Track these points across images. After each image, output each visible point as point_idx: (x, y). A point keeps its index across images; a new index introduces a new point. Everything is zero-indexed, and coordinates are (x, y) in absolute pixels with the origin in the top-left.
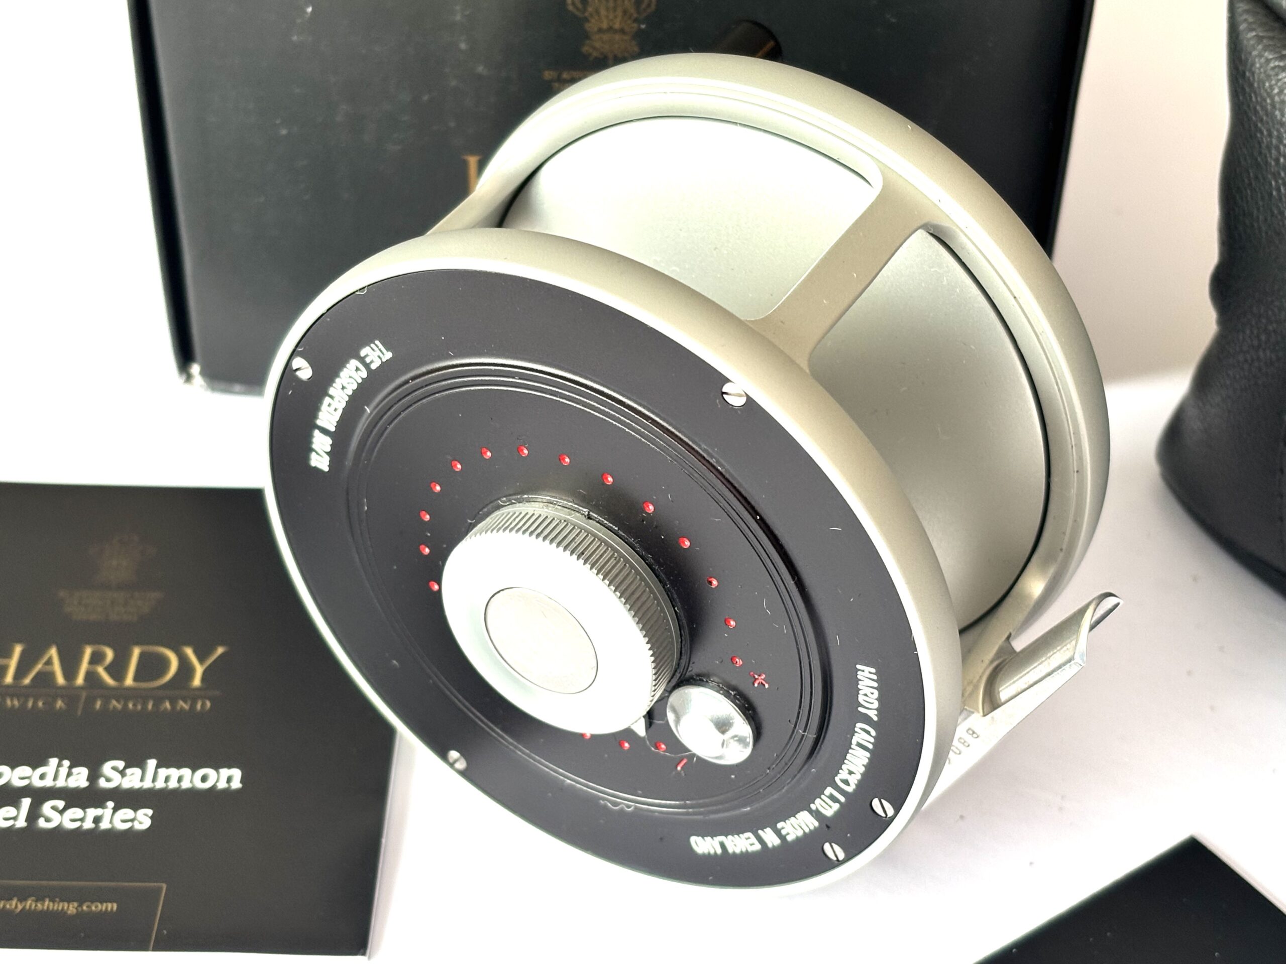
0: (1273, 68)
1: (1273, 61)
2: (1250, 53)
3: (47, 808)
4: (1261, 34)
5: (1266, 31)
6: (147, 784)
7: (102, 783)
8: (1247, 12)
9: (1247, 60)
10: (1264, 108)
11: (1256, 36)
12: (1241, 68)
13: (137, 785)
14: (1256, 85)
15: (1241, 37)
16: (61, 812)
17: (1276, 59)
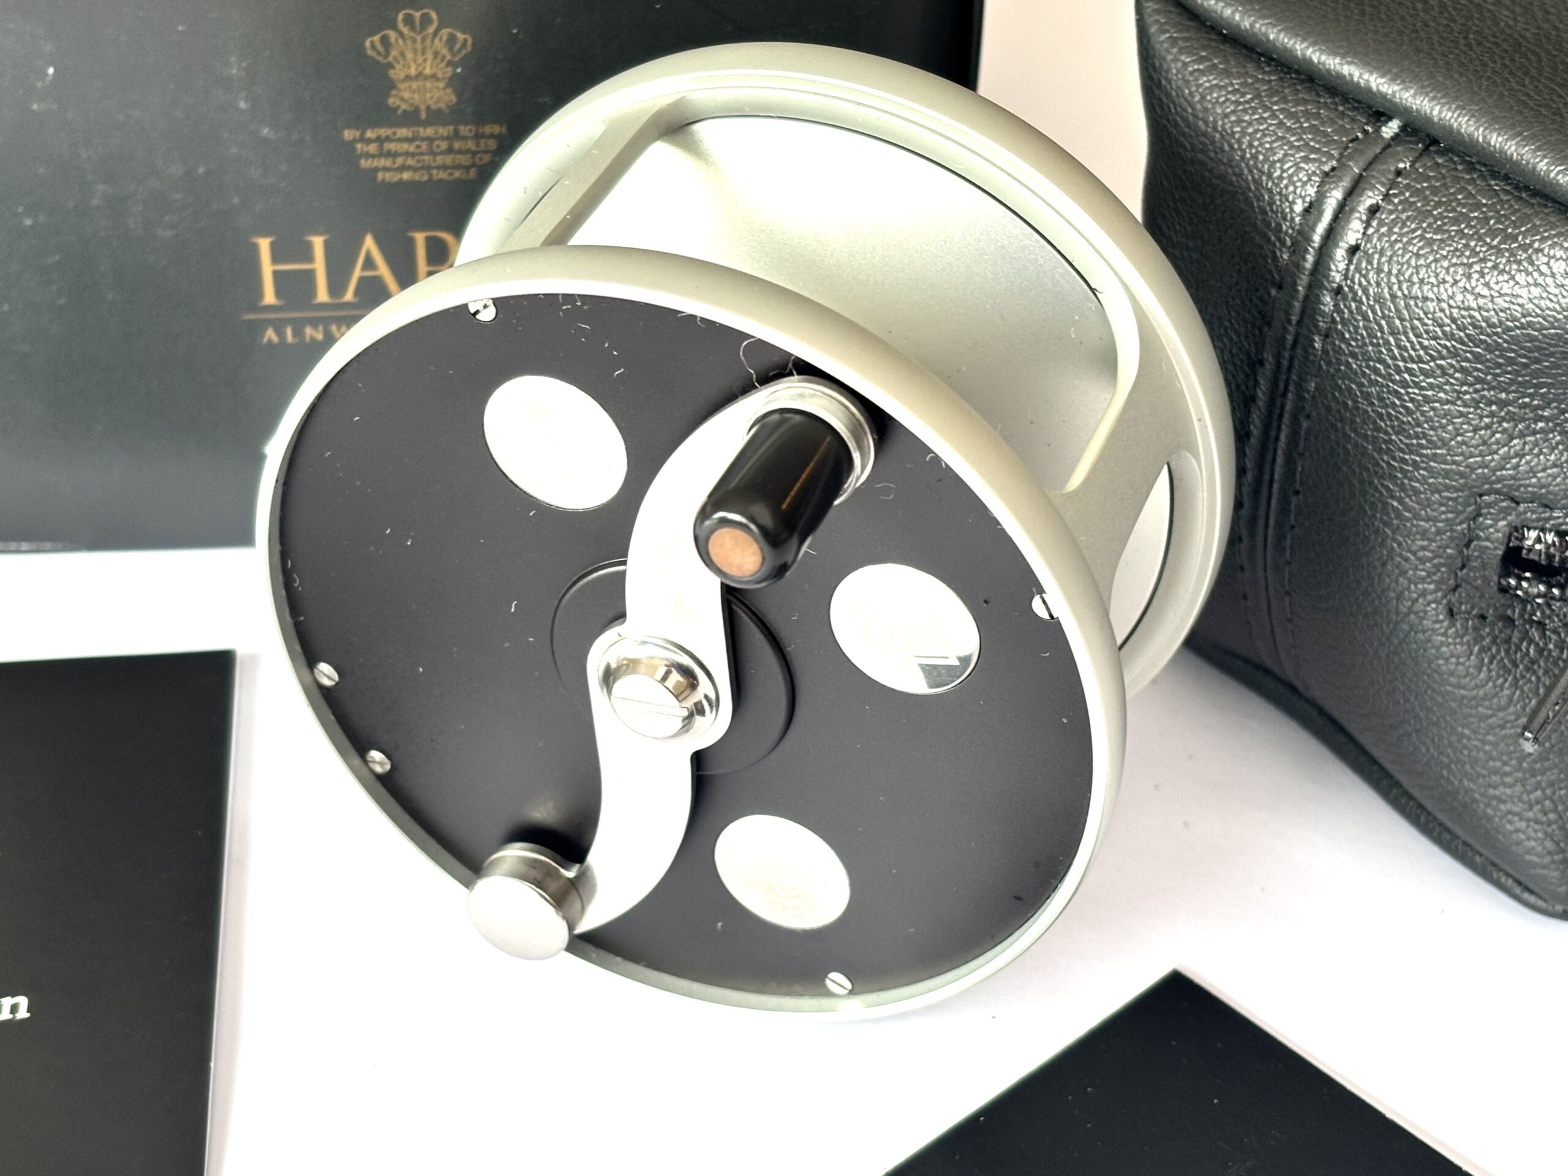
0: (1192, 73)
1: (1191, 64)
2: (1165, 59)
4: (1175, 35)
5: (1181, 31)
8: (1157, 12)
9: (1161, 65)
10: (1185, 120)
11: (1171, 37)
12: (1155, 76)
14: (1174, 93)
15: (1152, 41)
17: (1194, 61)
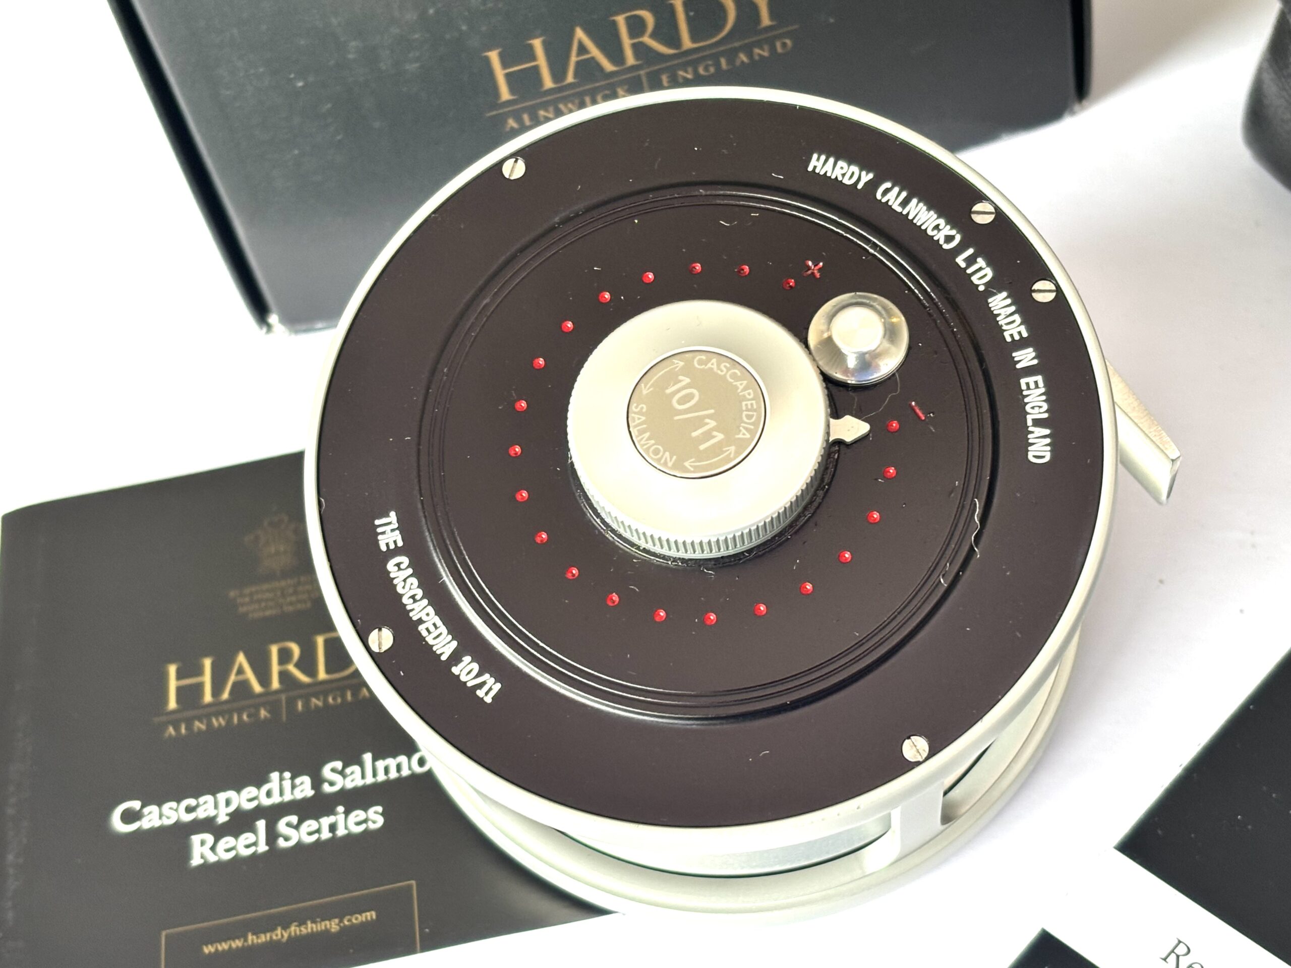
3: (282, 826)
6: (369, 780)
7: (327, 788)
13: (359, 783)
16: (297, 827)
